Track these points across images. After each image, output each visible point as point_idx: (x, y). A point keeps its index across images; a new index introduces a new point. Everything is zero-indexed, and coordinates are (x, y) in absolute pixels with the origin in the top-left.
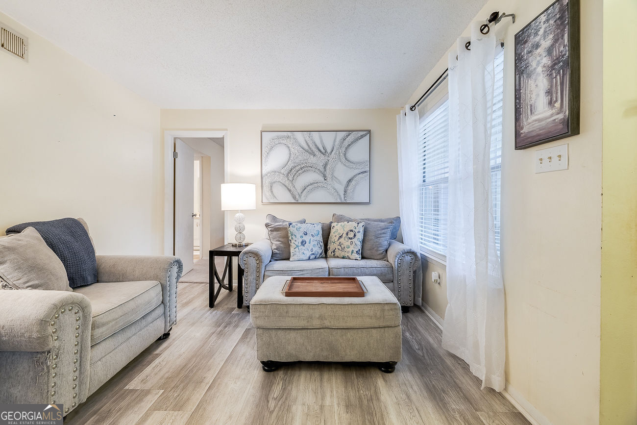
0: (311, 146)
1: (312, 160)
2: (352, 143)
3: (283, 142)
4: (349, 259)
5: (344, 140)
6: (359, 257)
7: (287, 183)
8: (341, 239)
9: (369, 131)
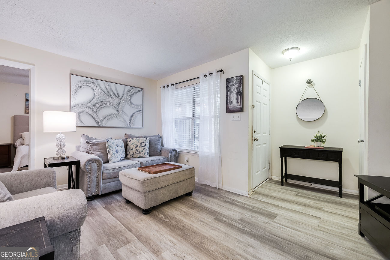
0: (109, 91)
1: (110, 100)
2: (134, 94)
3: (89, 85)
4: (143, 157)
5: (130, 91)
6: (148, 156)
7: (92, 113)
8: (137, 147)
9: (143, 89)
